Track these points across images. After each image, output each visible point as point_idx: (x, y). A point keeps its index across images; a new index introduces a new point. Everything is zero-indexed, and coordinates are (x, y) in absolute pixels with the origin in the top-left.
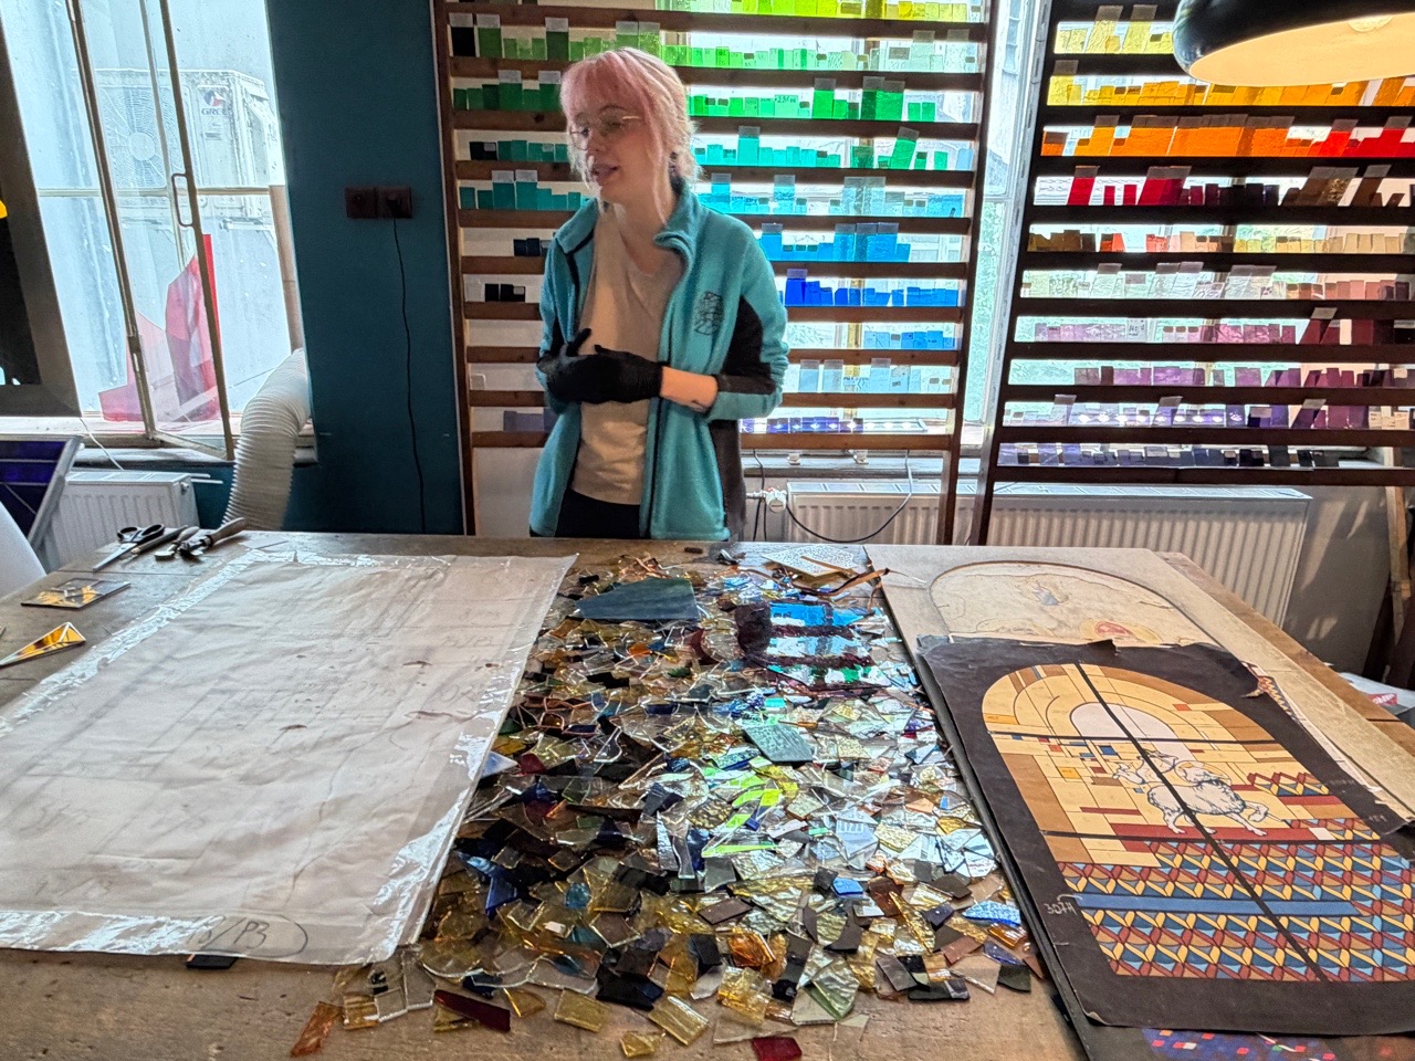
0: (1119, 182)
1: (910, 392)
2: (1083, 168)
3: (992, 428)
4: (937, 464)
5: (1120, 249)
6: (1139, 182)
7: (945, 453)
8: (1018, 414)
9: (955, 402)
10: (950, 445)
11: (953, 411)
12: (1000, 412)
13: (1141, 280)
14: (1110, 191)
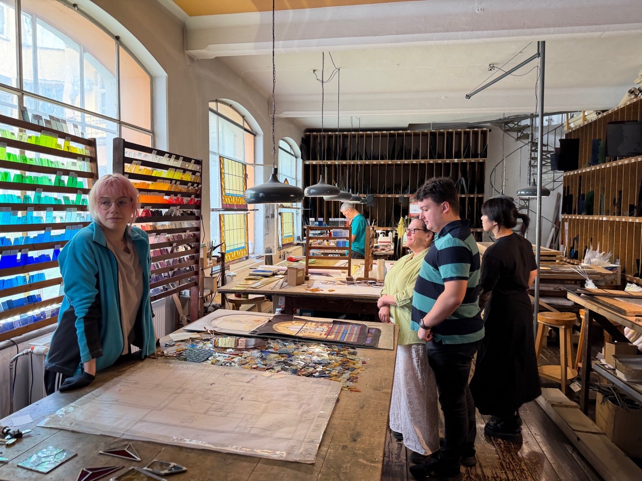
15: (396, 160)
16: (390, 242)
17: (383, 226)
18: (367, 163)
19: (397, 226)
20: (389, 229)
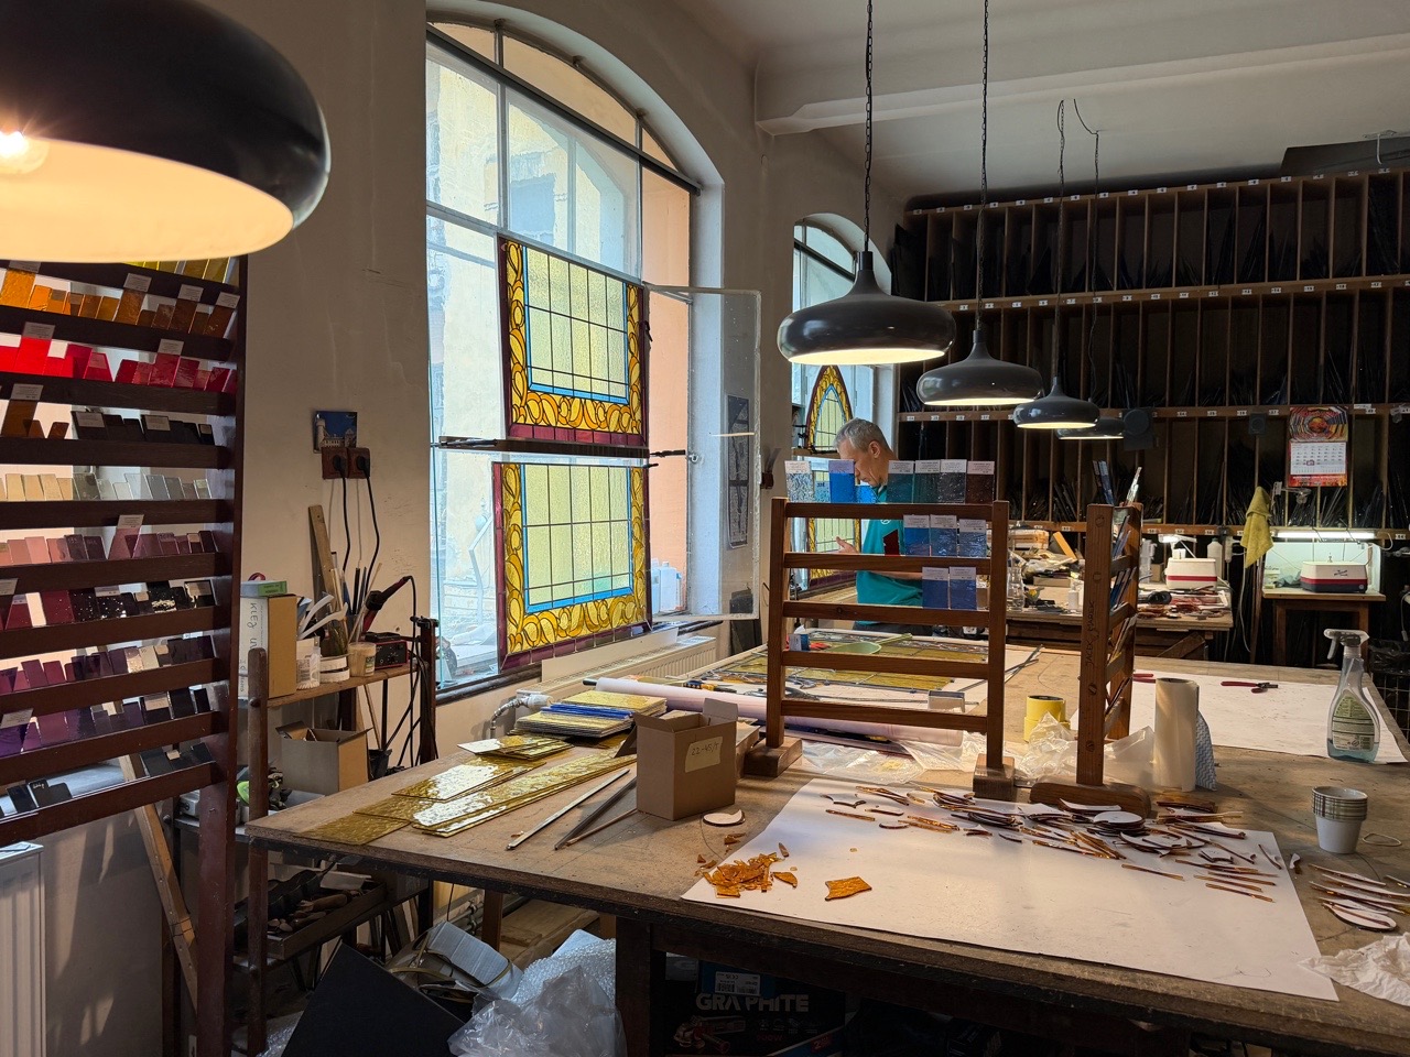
15: (1235, 285)
16: (1215, 579)
17: (1188, 521)
18: (1128, 298)
19: (1241, 522)
20: (1209, 531)
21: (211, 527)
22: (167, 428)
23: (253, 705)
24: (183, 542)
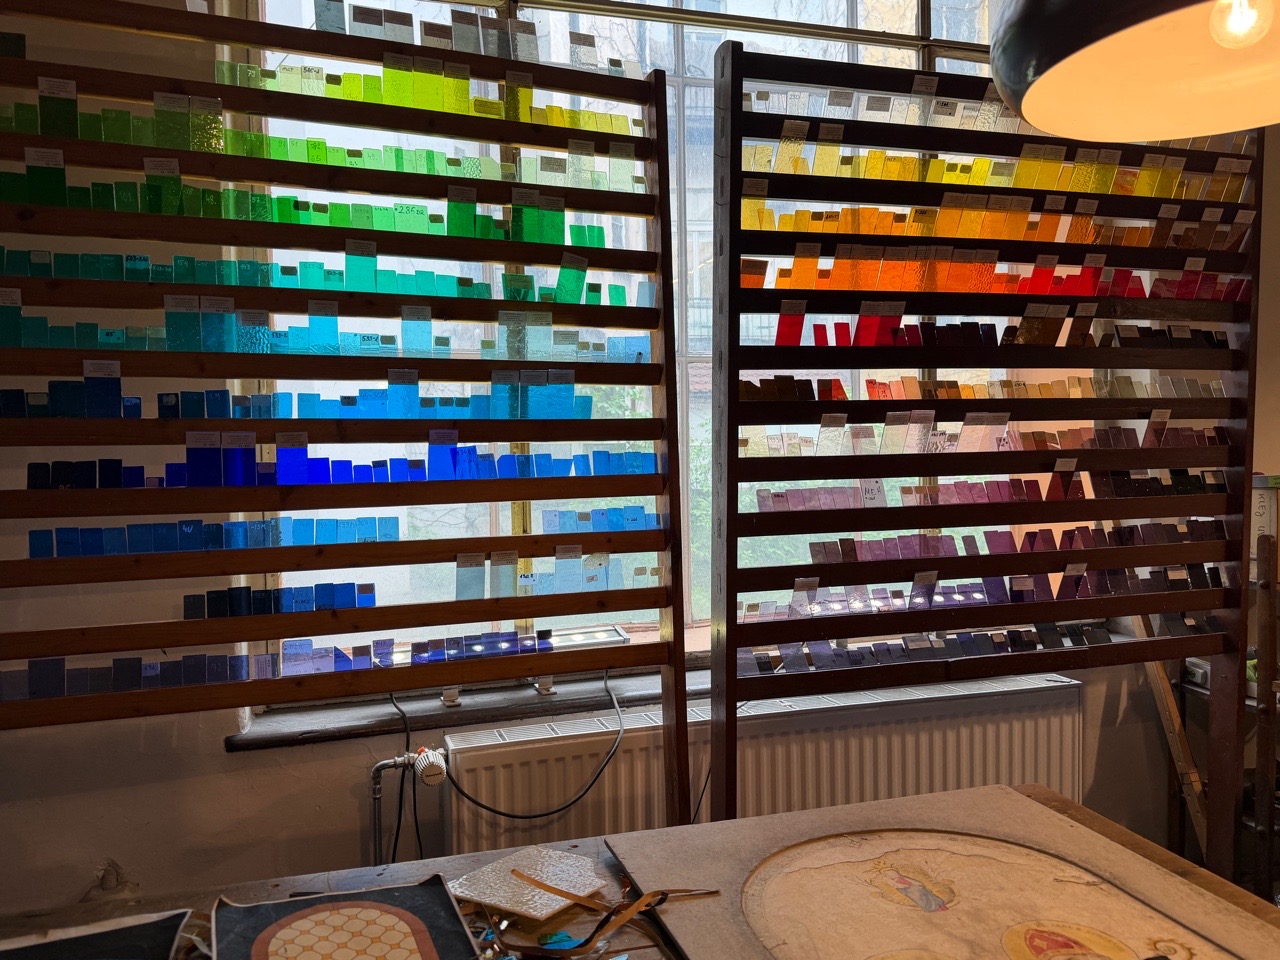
0: (830, 321)
1: (611, 588)
2: (788, 304)
3: (723, 629)
4: (652, 685)
5: (840, 397)
6: (851, 320)
7: (663, 667)
8: (753, 607)
9: (669, 597)
10: (669, 657)
11: (669, 611)
12: (732, 607)
13: (870, 434)
14: (820, 330)
21: (1225, 423)
22: (1188, 335)
23: (1262, 586)
24: (1201, 435)
